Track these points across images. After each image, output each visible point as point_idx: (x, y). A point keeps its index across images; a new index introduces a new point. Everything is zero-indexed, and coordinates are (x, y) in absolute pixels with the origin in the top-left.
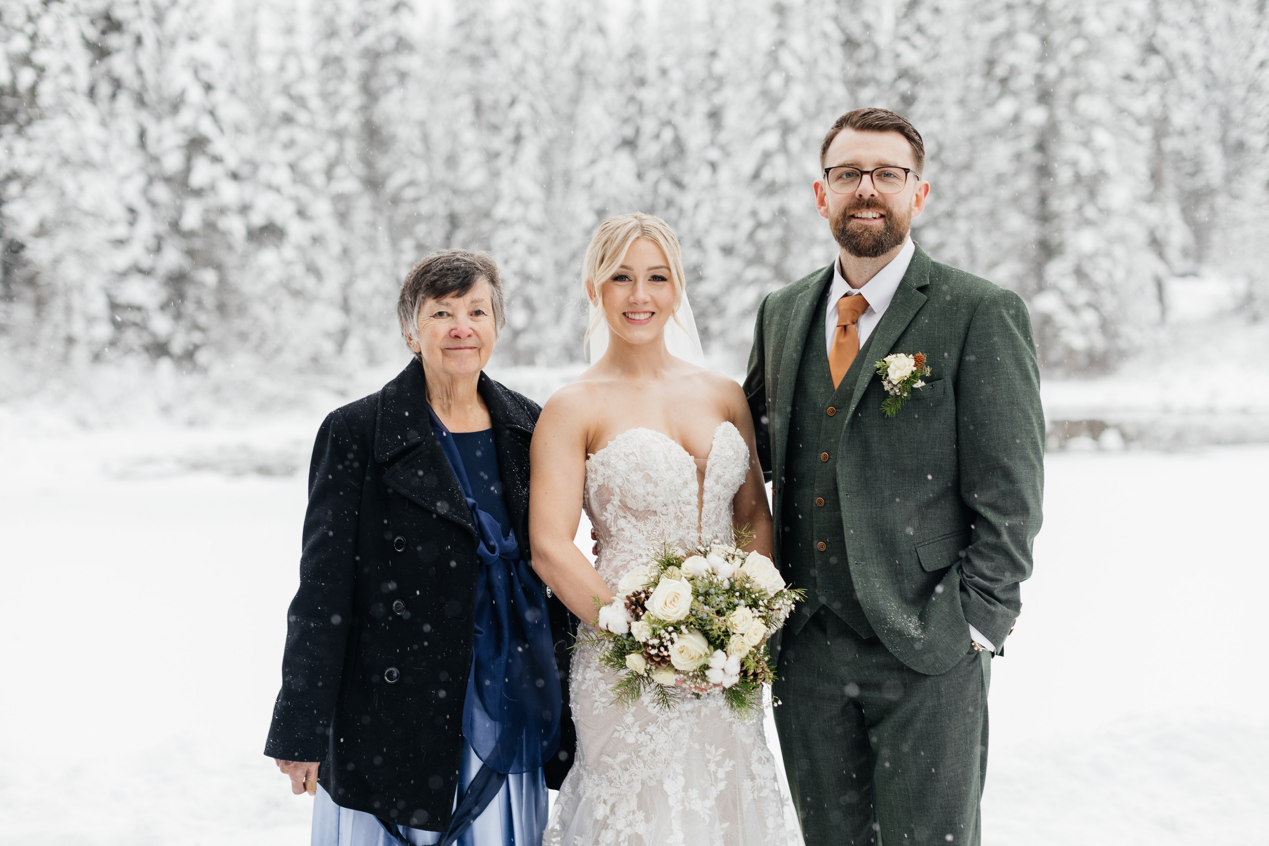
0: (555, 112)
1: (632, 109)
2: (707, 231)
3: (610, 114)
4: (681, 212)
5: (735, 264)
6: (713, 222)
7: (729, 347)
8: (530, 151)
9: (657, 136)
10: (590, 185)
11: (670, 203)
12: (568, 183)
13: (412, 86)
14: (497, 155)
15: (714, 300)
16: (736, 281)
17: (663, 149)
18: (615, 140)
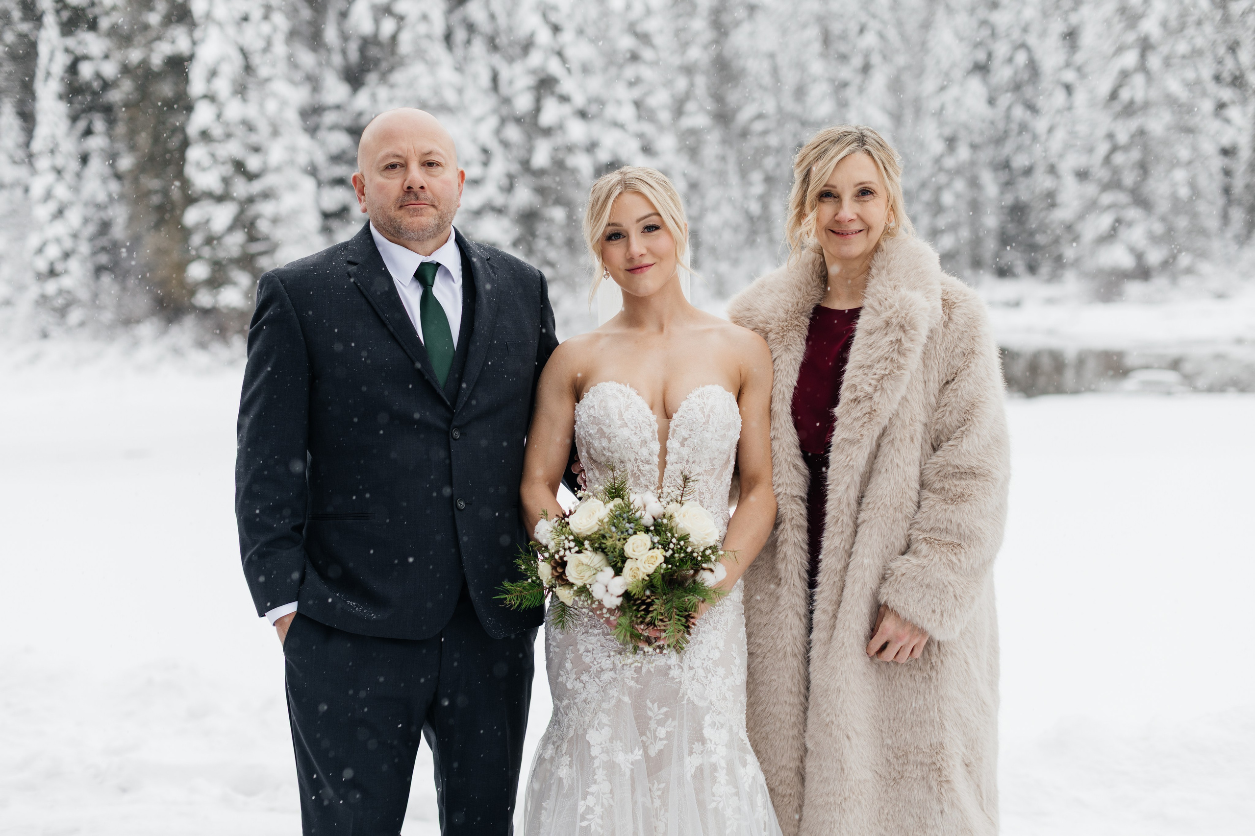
0: (904, 38)
1: (985, 32)
2: (1061, 156)
3: (961, 39)
4: (1035, 138)
5: (1090, 189)
6: (1068, 147)
7: (1086, 275)
8: (879, 80)
9: (1010, 60)
10: (939, 113)
11: (1023, 128)
12: (918, 111)
13: (760, 16)
14: (844, 85)
15: (1069, 228)
16: (1092, 206)
17: (1016, 73)
18: (968, 65)
